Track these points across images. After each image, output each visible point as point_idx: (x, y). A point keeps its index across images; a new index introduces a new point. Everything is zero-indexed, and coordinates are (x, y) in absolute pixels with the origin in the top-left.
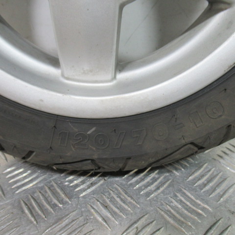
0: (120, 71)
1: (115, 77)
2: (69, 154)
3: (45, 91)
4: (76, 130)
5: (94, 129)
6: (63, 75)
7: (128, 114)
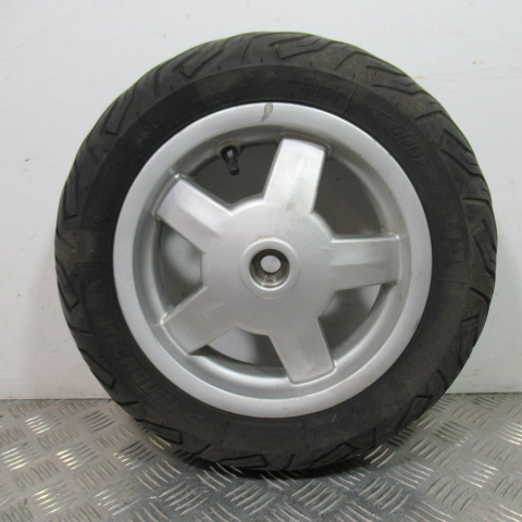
0: (337, 358)
1: (334, 367)
2: (324, 445)
3: (286, 400)
4: (322, 422)
5: (335, 416)
6: (291, 381)
7: (357, 392)
